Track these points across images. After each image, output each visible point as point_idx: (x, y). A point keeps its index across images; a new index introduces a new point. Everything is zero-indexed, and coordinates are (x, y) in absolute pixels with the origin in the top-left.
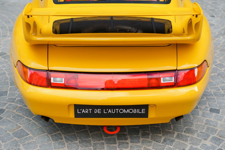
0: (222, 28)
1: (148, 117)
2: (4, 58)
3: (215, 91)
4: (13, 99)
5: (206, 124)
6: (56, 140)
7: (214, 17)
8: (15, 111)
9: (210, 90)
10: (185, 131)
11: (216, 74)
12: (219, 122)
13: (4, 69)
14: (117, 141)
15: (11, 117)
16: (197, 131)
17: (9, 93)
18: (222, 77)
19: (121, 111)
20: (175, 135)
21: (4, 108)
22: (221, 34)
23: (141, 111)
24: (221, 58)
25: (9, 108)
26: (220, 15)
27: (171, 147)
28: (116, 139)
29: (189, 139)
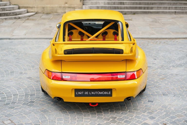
0: (160, 65)
1: (112, 96)
2: (31, 79)
3: (152, 93)
4: (38, 97)
5: (145, 107)
6: (64, 113)
7: (156, 59)
8: (40, 102)
9: (149, 93)
10: (133, 110)
11: (154, 86)
12: (153, 106)
13: (31, 84)
14: (97, 114)
15: (39, 104)
16: (140, 109)
17: (36, 94)
18: (157, 87)
19: (99, 93)
20: (128, 111)
21: (34, 101)
22: (159, 68)
23: (108, 93)
24: (158, 79)
25: (37, 101)
26: (160, 59)
27: (125, 116)
28: (96, 113)
29: (135, 113)
